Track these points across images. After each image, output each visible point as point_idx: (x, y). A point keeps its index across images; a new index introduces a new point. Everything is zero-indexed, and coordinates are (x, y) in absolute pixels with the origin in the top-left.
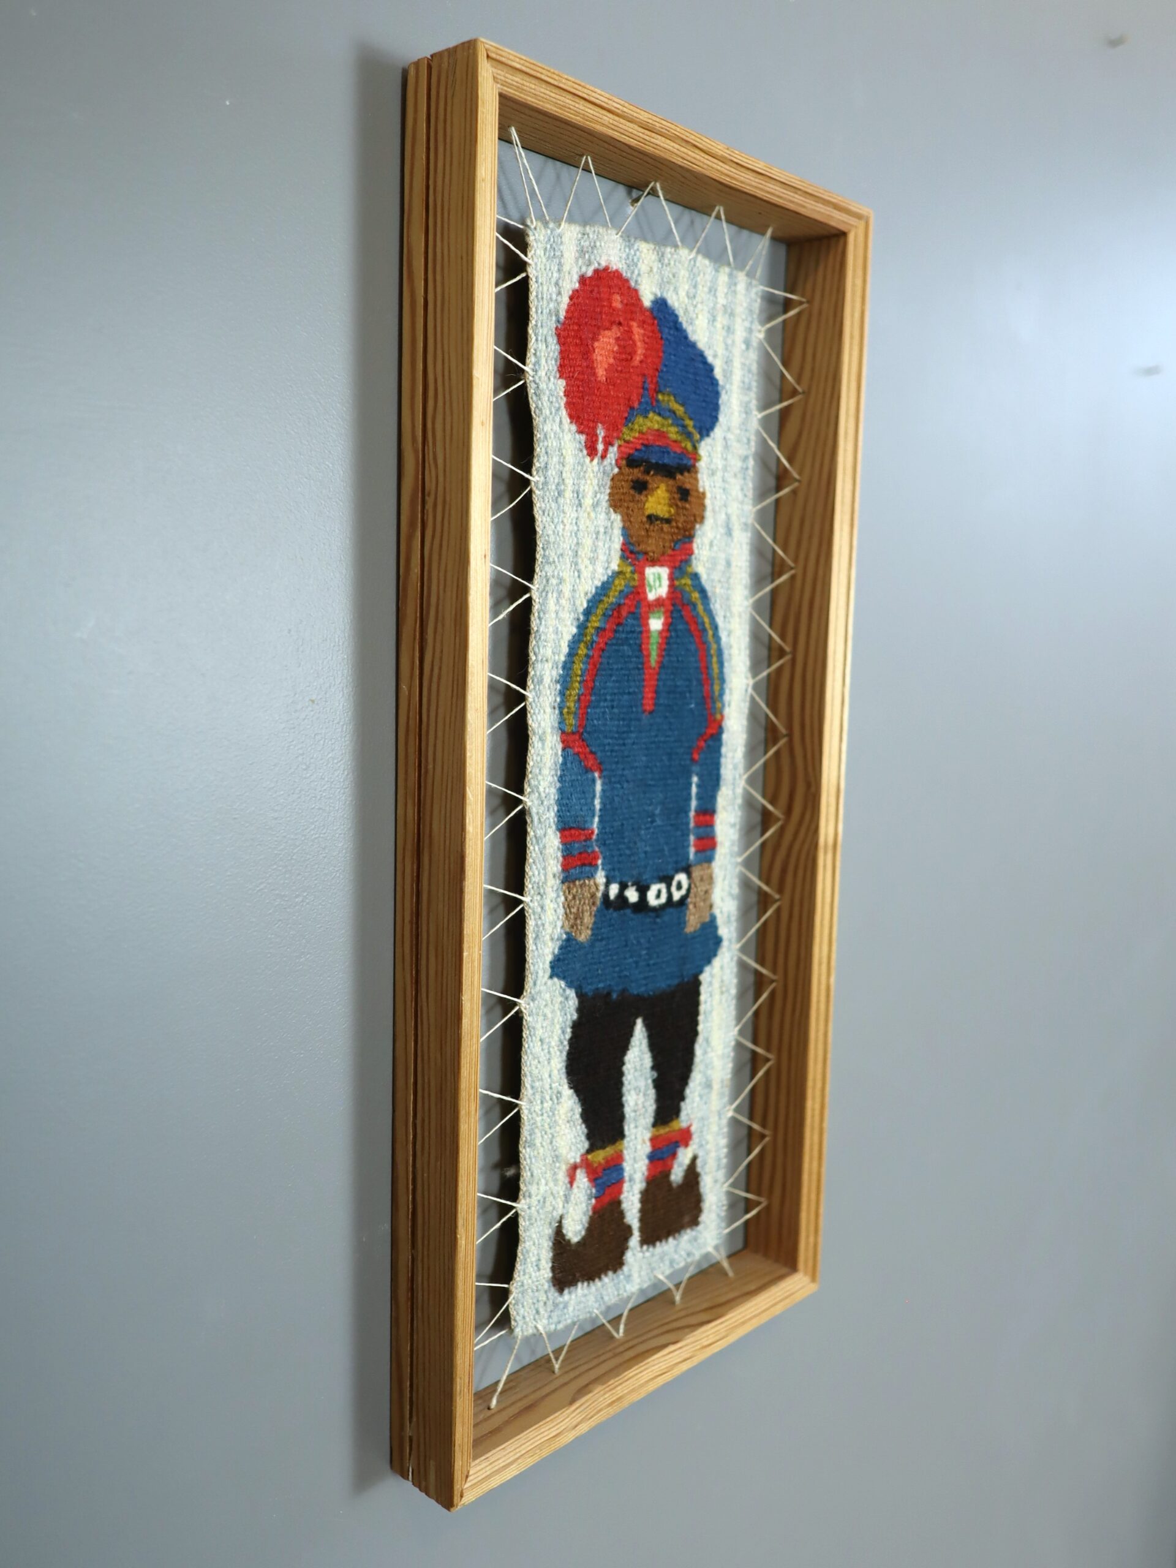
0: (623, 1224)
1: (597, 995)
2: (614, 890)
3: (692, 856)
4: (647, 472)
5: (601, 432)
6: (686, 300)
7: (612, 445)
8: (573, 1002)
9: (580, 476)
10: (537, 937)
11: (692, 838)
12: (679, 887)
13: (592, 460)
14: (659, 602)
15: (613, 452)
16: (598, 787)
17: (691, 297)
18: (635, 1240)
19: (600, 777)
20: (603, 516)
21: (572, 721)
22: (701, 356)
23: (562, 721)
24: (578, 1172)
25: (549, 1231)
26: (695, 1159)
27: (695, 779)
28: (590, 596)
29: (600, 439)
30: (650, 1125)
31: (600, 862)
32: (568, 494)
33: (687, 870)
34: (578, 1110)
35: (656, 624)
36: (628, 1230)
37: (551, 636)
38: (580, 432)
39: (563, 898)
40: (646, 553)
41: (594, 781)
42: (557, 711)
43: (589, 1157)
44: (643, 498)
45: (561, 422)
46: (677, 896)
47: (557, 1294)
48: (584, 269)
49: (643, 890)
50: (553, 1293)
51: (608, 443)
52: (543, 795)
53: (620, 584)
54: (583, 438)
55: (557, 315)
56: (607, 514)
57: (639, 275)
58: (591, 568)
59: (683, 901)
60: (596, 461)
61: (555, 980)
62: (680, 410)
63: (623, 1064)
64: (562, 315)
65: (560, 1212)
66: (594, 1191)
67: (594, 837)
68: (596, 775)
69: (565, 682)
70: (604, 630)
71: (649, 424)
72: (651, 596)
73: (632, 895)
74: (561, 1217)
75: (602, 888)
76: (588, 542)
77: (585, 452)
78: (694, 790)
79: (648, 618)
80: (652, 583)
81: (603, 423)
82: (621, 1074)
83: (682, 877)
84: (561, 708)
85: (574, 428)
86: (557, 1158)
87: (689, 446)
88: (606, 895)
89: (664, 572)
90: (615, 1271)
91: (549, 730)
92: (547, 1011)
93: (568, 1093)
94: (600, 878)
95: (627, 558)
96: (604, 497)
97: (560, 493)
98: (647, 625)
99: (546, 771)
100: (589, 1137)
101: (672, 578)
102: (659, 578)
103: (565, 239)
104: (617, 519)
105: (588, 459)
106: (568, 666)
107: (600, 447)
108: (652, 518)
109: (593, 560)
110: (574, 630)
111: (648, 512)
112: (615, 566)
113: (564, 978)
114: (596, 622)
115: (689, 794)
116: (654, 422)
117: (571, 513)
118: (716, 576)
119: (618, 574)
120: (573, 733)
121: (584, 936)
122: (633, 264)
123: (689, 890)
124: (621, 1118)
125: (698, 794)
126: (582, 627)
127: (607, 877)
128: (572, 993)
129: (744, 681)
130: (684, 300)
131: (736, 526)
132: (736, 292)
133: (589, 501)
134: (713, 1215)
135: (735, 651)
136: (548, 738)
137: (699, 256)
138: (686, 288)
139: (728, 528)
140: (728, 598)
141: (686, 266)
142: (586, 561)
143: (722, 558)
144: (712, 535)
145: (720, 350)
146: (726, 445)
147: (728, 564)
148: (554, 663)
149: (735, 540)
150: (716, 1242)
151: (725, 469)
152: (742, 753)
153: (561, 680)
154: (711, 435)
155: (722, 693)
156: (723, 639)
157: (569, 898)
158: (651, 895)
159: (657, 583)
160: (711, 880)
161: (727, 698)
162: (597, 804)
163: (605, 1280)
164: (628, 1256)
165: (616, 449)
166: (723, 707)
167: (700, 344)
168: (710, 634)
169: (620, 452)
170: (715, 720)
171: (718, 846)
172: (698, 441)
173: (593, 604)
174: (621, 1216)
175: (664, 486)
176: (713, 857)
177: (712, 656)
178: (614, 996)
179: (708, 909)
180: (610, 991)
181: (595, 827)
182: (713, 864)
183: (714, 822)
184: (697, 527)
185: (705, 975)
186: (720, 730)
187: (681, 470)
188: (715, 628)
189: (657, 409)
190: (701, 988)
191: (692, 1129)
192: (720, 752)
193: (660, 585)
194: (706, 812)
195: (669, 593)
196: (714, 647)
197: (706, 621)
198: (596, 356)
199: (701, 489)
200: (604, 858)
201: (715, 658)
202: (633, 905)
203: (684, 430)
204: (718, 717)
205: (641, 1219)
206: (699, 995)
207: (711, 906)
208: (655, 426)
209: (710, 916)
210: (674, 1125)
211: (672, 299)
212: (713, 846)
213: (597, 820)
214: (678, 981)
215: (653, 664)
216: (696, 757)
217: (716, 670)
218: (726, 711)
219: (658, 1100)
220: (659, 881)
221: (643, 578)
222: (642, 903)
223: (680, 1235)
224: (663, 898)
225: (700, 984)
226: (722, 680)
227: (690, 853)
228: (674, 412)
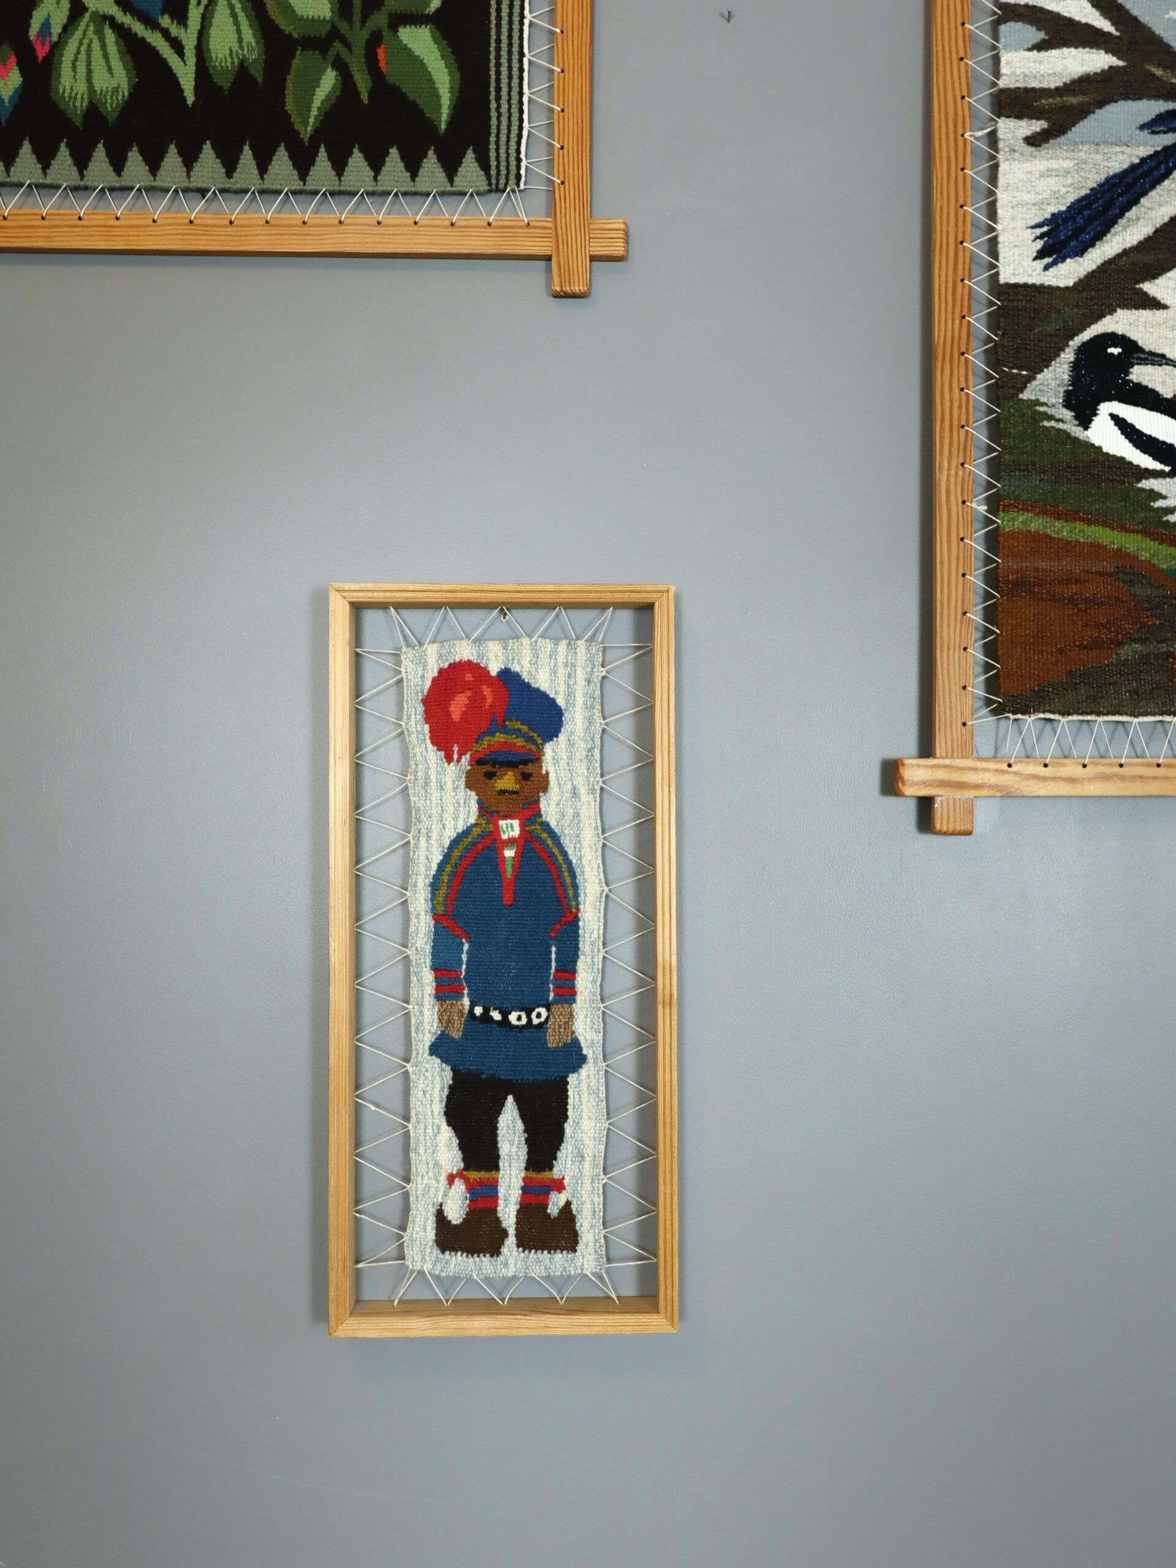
0: (501, 1228)
1: (470, 1073)
2: (478, 1011)
3: (551, 998)
4: (494, 766)
5: (456, 749)
6: (529, 665)
7: (465, 754)
8: (448, 1074)
9: (441, 773)
10: (417, 1029)
11: (551, 986)
12: (539, 1016)
13: (449, 764)
14: (511, 841)
15: (466, 759)
16: (466, 947)
17: (534, 663)
18: (511, 1240)
19: (467, 941)
20: (462, 793)
21: (441, 909)
22: (544, 695)
23: (433, 908)
24: (457, 1180)
25: (432, 1210)
26: (568, 1204)
27: (554, 949)
29: (455, 753)
30: (523, 1168)
31: (466, 992)
32: (433, 784)
33: (548, 1007)
34: (455, 1142)
35: (509, 853)
36: (505, 1234)
37: (423, 860)
38: (439, 750)
39: (437, 1009)
40: (498, 812)
41: (462, 944)
42: (430, 903)
43: (464, 1173)
44: (492, 781)
45: (426, 747)
46: (536, 1021)
47: (439, 1252)
48: (442, 665)
49: (505, 1014)
50: (436, 1251)
51: (461, 754)
52: (419, 949)
53: (476, 831)
54: (442, 753)
55: (422, 692)
56: (466, 792)
57: (488, 659)
58: (453, 823)
59: (541, 1025)
60: (452, 764)
61: (434, 1057)
62: (525, 728)
63: (498, 1122)
64: (425, 693)
65: (440, 1200)
66: (468, 1195)
67: (462, 977)
68: (464, 940)
69: (435, 886)
70: (466, 856)
71: (496, 739)
72: (504, 837)
73: (496, 1016)
74: (441, 1205)
75: (467, 1008)
76: (450, 809)
77: (444, 760)
78: (553, 956)
79: (503, 850)
80: (505, 829)
81: (458, 743)
82: (496, 1128)
83: (543, 1011)
84: (432, 900)
85: (435, 748)
86: (437, 1165)
87: (533, 747)
88: (471, 1011)
89: (516, 823)
90: (492, 1256)
91: (423, 913)
92: (428, 1075)
93: (444, 1126)
94: (466, 1002)
95: (483, 816)
96: (462, 783)
97: (427, 784)
98: (503, 854)
99: (421, 935)
100: (464, 1160)
101: (522, 826)
102: (512, 827)
103: (429, 652)
104: (473, 796)
105: (446, 764)
106: (437, 878)
107: (456, 756)
108: (502, 792)
109: (456, 818)
110: (441, 858)
111: (498, 789)
112: (472, 820)
113: (440, 1057)
114: (457, 854)
115: (551, 959)
116: (500, 737)
117: (435, 795)
118: (566, 822)
119: (476, 825)
120: (443, 915)
121: (456, 1034)
122: (481, 655)
123: (548, 1018)
124: (498, 1157)
125: (556, 959)
126: (447, 857)
127: (471, 1002)
128: (448, 1068)
129: (598, 888)
130: (527, 666)
131: (583, 791)
132: (576, 653)
133: (449, 786)
134: (591, 1250)
135: (587, 869)
136: (422, 917)
137: (540, 640)
138: (529, 659)
139: (575, 793)
140: (578, 836)
141: (528, 647)
142: (449, 819)
143: (570, 812)
144: (558, 798)
145: (562, 688)
146: (570, 744)
147: (577, 815)
148: (426, 876)
149: (583, 800)
150: (594, 1270)
151: (570, 758)
152: (599, 934)
153: (432, 885)
154: (555, 739)
155: (576, 896)
156: (574, 861)
157: (442, 1010)
158: (513, 1017)
159: (510, 829)
160: (571, 1015)
161: (581, 899)
162: (464, 957)
163: (483, 1259)
164: (505, 1250)
165: (468, 756)
166: (578, 904)
167: (542, 689)
168: (560, 858)
169: (471, 758)
170: (571, 912)
171: (579, 994)
172: (542, 745)
173: (455, 843)
174: (498, 1221)
175: (510, 773)
176: (574, 1001)
177: (563, 872)
178: (484, 1076)
179: (570, 1034)
180: (481, 1073)
181: (463, 971)
182: (574, 1005)
183: (574, 978)
184: (541, 794)
185: (572, 1079)
186: (576, 919)
187: (525, 762)
188: (565, 854)
189: (504, 730)
190: (569, 1087)
191: (566, 1182)
192: (577, 933)
193: (513, 830)
194: (566, 971)
195: (520, 834)
196: (564, 866)
197: (556, 851)
198: (452, 708)
199: (544, 772)
200: (470, 990)
201: (566, 874)
202: (498, 1022)
203: (530, 739)
204: (574, 910)
205: (517, 1229)
206: (567, 1091)
207: (573, 1032)
208: (502, 740)
209: (572, 1039)
210: (546, 1175)
211: (516, 668)
212: (573, 993)
213: (464, 967)
214: (544, 1078)
215: (509, 877)
216: (553, 935)
217: (568, 881)
218: (581, 907)
219: (529, 1153)
220: (521, 1010)
221: (497, 826)
222: (505, 1022)
223: (555, 1252)
224: (524, 1021)
225: (567, 1083)
226: (575, 887)
227: (549, 996)
228: (519, 730)
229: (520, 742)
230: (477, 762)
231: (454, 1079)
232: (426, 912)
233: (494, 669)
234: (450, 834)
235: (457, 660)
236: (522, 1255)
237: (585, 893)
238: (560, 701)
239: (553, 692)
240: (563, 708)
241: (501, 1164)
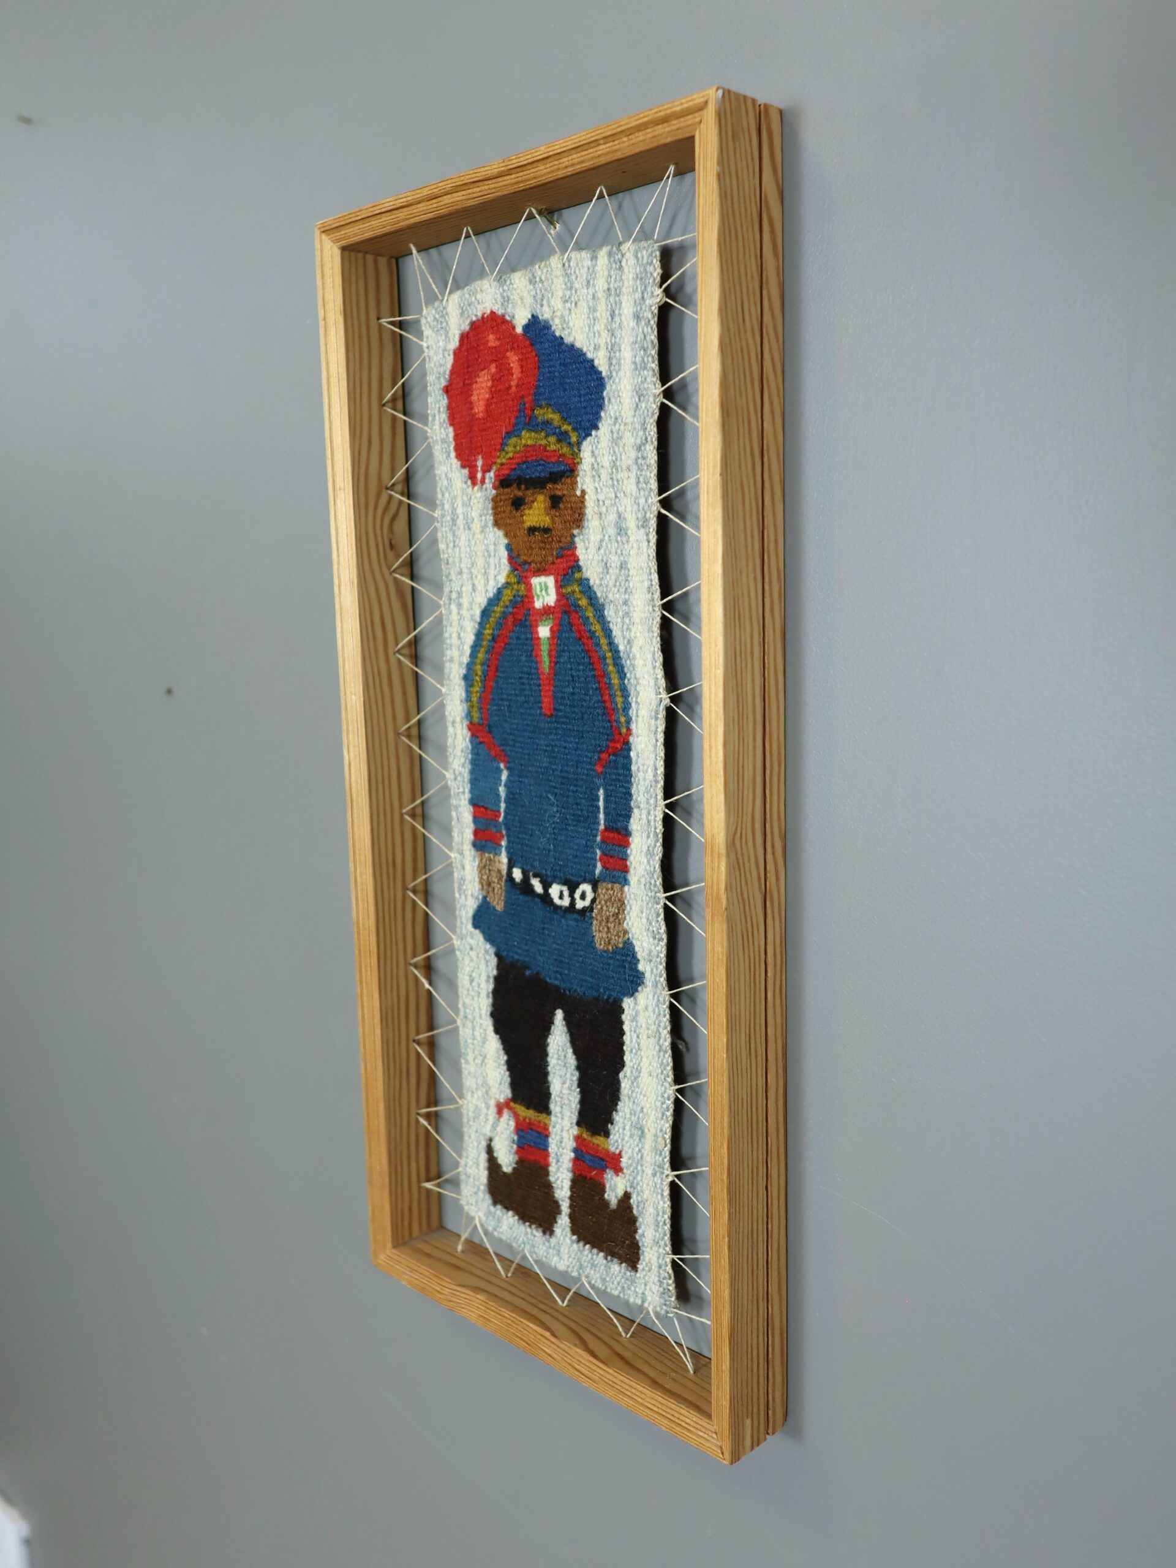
0: (554, 1198)
1: (514, 964)
2: (518, 874)
3: (598, 871)
4: (521, 488)
5: (480, 463)
6: (560, 306)
7: (489, 471)
9: (466, 502)
10: (460, 888)
11: (598, 852)
12: (583, 896)
13: (474, 488)
14: (547, 611)
15: (490, 478)
16: (504, 776)
17: (568, 299)
18: (564, 1220)
19: (506, 767)
21: (476, 715)
23: (469, 713)
24: (505, 1112)
26: (627, 1196)
27: (601, 793)
28: (483, 606)
29: (479, 469)
32: (460, 522)
33: (594, 885)
34: (503, 1057)
35: (544, 631)
36: (557, 1208)
37: (454, 641)
38: (464, 467)
39: (477, 863)
40: (530, 564)
41: (500, 771)
42: (464, 705)
43: (513, 1105)
44: (520, 513)
46: (580, 904)
47: (491, 1202)
48: (463, 328)
49: (546, 886)
51: (485, 470)
52: (457, 772)
53: (508, 596)
54: (466, 471)
57: (513, 306)
58: (483, 582)
59: (585, 912)
60: (476, 488)
61: (478, 932)
62: (557, 418)
63: (547, 1044)
64: (448, 376)
66: (517, 1138)
67: (500, 820)
68: (502, 765)
69: (469, 680)
70: (498, 636)
71: (523, 442)
72: (538, 604)
73: (537, 886)
74: (491, 1140)
75: (505, 867)
76: (480, 562)
77: (467, 481)
78: (601, 804)
79: (537, 626)
80: (538, 593)
81: (482, 453)
82: (546, 1053)
83: (589, 890)
84: (467, 702)
85: (460, 464)
86: (485, 1083)
87: (568, 451)
88: (510, 874)
89: (550, 581)
90: (544, 1232)
91: (458, 719)
92: (474, 956)
94: (504, 859)
95: (514, 570)
96: (490, 519)
97: (454, 522)
98: (537, 633)
99: (458, 753)
100: (514, 1085)
101: (559, 587)
102: (546, 588)
103: (449, 309)
104: (502, 537)
106: (470, 667)
107: (479, 475)
108: (532, 530)
109: (486, 575)
110: (473, 637)
111: (527, 524)
112: (502, 579)
113: (484, 933)
114: (489, 630)
115: (598, 807)
116: (528, 438)
117: (463, 539)
118: (610, 579)
119: (507, 585)
120: (479, 724)
121: (497, 905)
122: (505, 301)
123: (593, 901)
124: (548, 1095)
125: (604, 809)
126: (479, 636)
127: (510, 860)
128: (493, 952)
129: (653, 696)
130: (557, 304)
131: (631, 523)
132: (621, 267)
133: (476, 526)
134: (654, 1277)
135: (639, 662)
136: (458, 726)
137: (573, 255)
138: (560, 293)
139: (621, 531)
140: (626, 603)
141: (559, 273)
142: (479, 576)
143: (615, 561)
144: (599, 537)
145: (604, 338)
146: (616, 440)
147: (623, 566)
148: (460, 664)
149: (632, 538)
150: (658, 1309)
151: (614, 465)
152: (655, 775)
153: (466, 678)
154: (593, 433)
155: (627, 707)
156: (621, 648)
157: (482, 865)
158: (555, 890)
159: (544, 593)
160: (621, 904)
161: (632, 712)
162: (502, 791)
163: (534, 1232)
164: (558, 1230)
165: (492, 474)
166: (629, 721)
167: (578, 345)
168: (604, 641)
169: (496, 476)
170: (620, 734)
171: (632, 870)
172: (579, 444)
173: (485, 613)
174: (549, 1187)
175: (541, 498)
176: (626, 882)
177: (608, 665)
178: (528, 973)
179: (621, 934)
180: (526, 967)
181: (502, 810)
182: (626, 888)
183: (627, 844)
184: (575, 532)
185: (627, 1003)
186: (626, 746)
187: (555, 478)
188: (608, 633)
189: (532, 424)
190: (624, 1017)
191: (624, 1161)
192: (629, 770)
193: (547, 594)
194: (618, 831)
195: (558, 601)
196: (609, 655)
197: (597, 627)
198: (474, 398)
199: (578, 493)
200: (509, 841)
201: (611, 668)
202: (539, 895)
203: (563, 437)
204: (624, 731)
205: (571, 1207)
206: (622, 1023)
207: (626, 932)
208: (530, 442)
209: (625, 943)
210: (599, 1140)
211: (545, 314)
212: (625, 870)
213: (503, 806)
214: (596, 994)
215: (547, 670)
216: (600, 770)
217: (615, 681)
218: (633, 726)
219: (582, 1102)
220: (564, 884)
221: (529, 587)
222: (546, 898)
223: (612, 1261)
224: (566, 902)
225: (623, 1011)
226: (624, 691)
227: (595, 866)
228: (548, 423)
229: (552, 442)
230: (503, 483)
231: (498, 967)
232: (462, 719)
233: (520, 320)
234: (482, 600)
235: (480, 314)
236: (575, 1246)
237: (637, 702)
238: (601, 363)
239: (592, 348)
240: (604, 374)
241: (552, 1106)
